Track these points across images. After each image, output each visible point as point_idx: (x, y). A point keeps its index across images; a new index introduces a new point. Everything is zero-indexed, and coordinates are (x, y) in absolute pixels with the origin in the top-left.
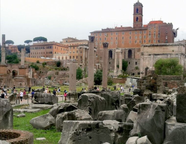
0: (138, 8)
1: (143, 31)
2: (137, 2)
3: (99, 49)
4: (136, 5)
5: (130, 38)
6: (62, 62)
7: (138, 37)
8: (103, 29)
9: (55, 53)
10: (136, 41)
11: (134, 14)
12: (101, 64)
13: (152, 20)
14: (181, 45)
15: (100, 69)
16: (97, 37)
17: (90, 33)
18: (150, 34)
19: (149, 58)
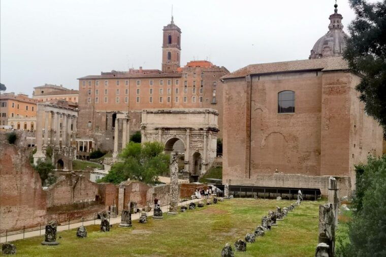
0: (172, 35)
1: (174, 79)
2: (170, 23)
3: (95, 110)
4: (167, 30)
5: (151, 93)
6: (19, 136)
7: (165, 90)
8: (104, 72)
9: (13, 116)
10: (161, 98)
11: (164, 46)
12: (94, 140)
13: (193, 60)
14: (209, 113)
15: (92, 149)
16: (91, 87)
17: (78, 79)
18: (186, 86)
19: (156, 134)
